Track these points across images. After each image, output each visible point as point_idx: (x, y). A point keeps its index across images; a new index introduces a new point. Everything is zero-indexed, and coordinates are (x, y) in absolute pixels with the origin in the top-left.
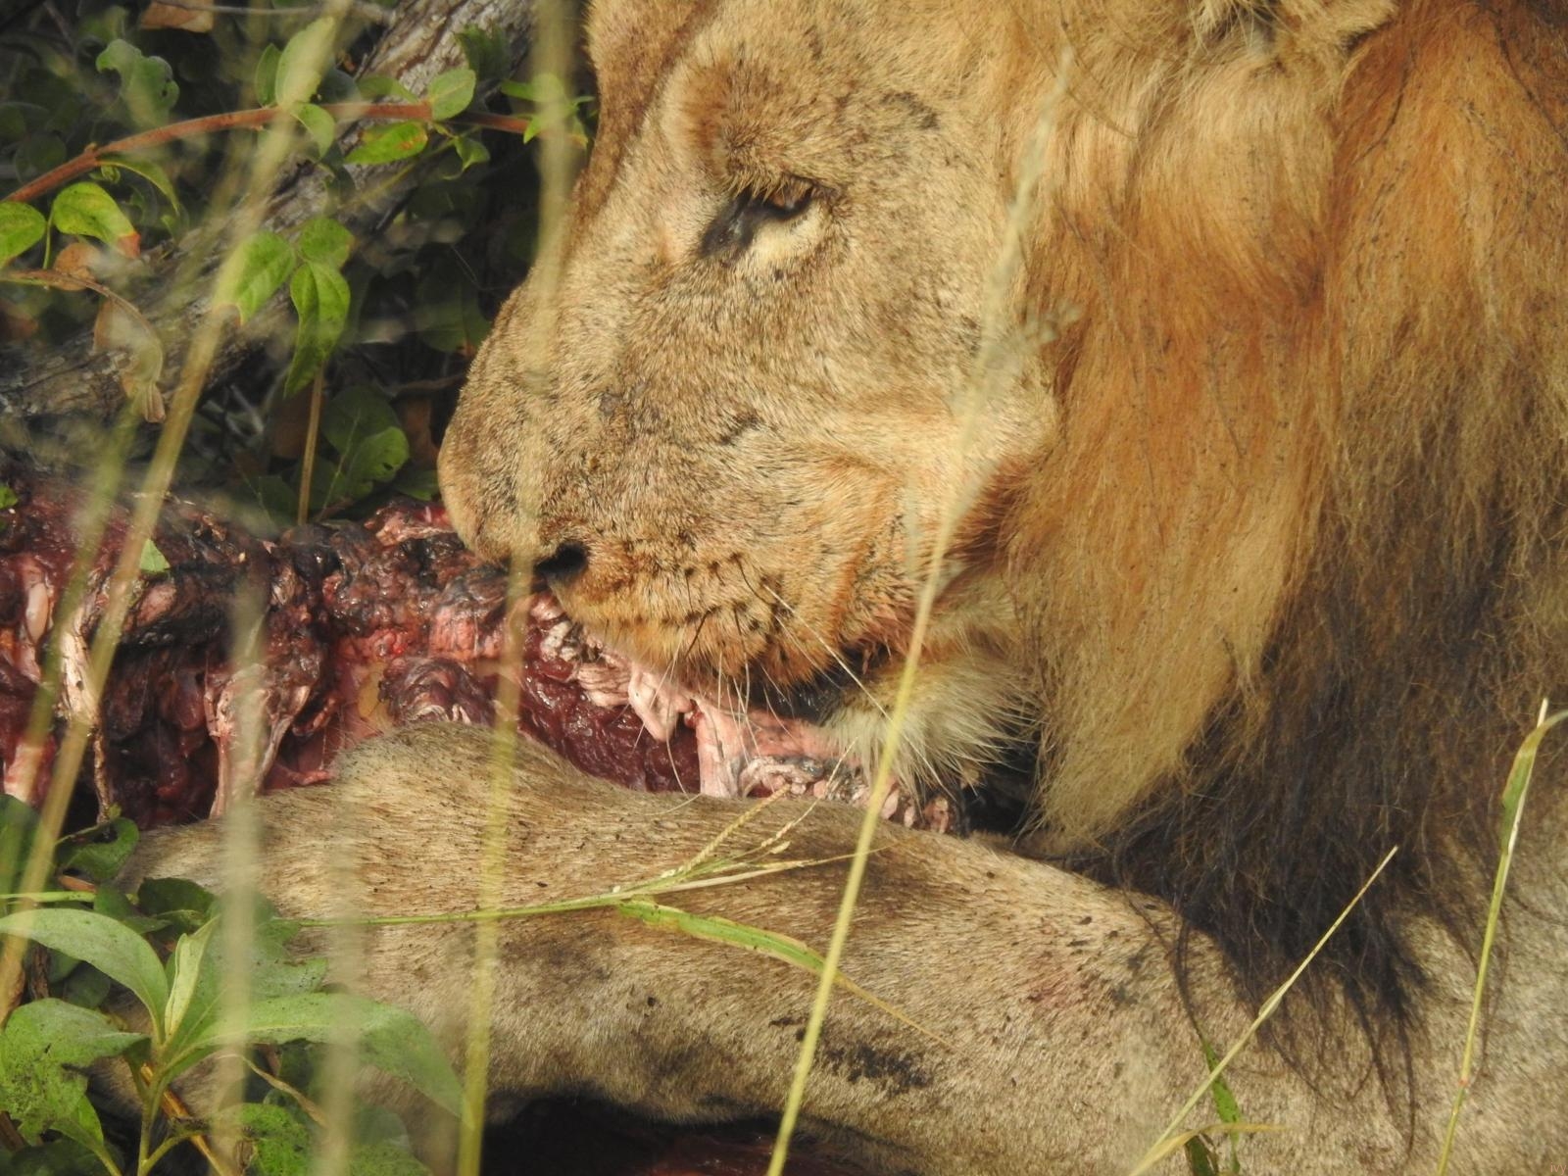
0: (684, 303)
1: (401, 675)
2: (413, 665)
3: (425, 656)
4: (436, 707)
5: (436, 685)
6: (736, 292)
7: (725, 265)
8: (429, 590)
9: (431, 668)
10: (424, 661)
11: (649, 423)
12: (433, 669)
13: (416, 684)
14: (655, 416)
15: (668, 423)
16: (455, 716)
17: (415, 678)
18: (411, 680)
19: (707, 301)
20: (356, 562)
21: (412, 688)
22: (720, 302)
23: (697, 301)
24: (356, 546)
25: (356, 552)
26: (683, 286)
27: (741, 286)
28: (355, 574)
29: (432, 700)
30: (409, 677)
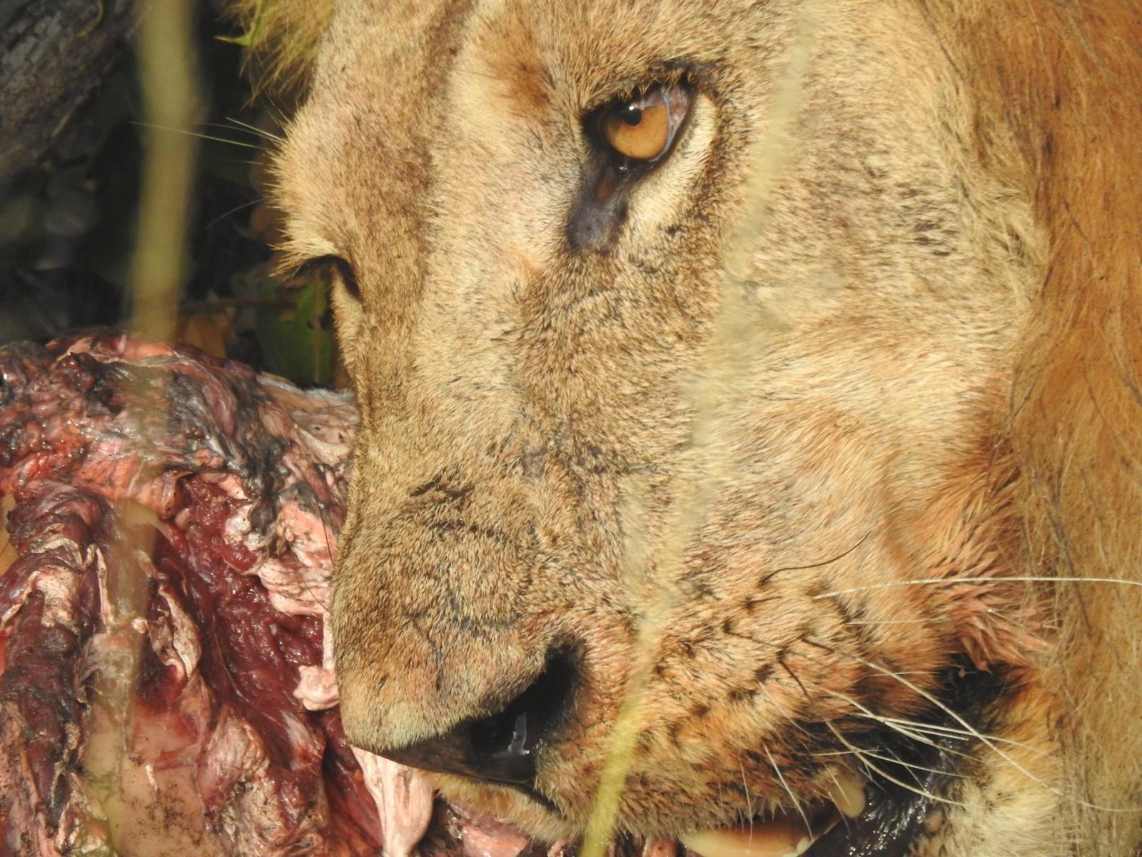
0: (574, 315)
1: (35, 500)
2: (51, 489)
3: (69, 483)
4: (67, 540)
5: (75, 517)
6: (629, 278)
7: (604, 253)
8: (99, 407)
9: (70, 497)
10: (67, 488)
11: (591, 462)
12: (75, 499)
13: (51, 512)
14: (595, 451)
15: (615, 454)
16: (89, 558)
17: (51, 505)
18: (46, 507)
19: (599, 299)
20: (24, 380)
21: (44, 517)
22: (613, 295)
23: (588, 303)
24: (26, 362)
25: (24, 369)
26: (565, 298)
27: (629, 268)
28: (20, 391)
29: (67, 532)
30: (43, 504)
